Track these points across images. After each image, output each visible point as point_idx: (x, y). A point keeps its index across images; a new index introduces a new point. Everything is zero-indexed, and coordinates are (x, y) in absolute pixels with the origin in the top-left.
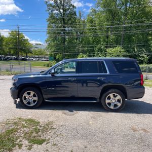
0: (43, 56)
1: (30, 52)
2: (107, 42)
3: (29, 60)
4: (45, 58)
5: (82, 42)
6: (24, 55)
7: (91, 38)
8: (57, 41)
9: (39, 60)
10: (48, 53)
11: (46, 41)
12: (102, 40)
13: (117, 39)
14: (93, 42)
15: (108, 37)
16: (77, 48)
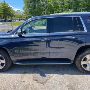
0: (22, 18)
1: (14, 16)
2: (63, 8)
3: (13, 21)
4: (23, 19)
5: (46, 8)
6: (10, 18)
7: (52, 5)
8: (30, 7)
9: (19, 21)
10: (25, 16)
11: (24, 8)
12: (59, 6)
13: (69, 5)
14: (54, 7)
15: (63, 4)
16: (43, 12)
